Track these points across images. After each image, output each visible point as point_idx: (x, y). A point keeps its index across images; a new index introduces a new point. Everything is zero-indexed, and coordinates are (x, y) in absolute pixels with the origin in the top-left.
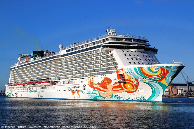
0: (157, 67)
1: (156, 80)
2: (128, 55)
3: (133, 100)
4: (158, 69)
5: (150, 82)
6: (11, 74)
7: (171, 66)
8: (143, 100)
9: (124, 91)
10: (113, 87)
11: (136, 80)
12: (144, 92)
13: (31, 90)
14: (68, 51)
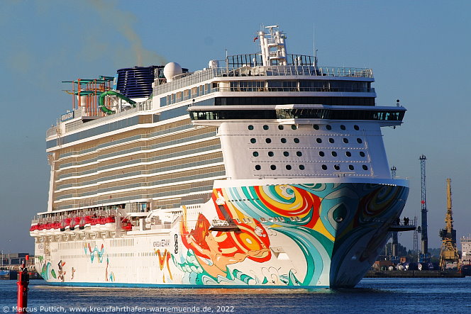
0: (288, 187)
1: (301, 225)
2: (261, 140)
3: (276, 285)
4: (292, 191)
5: (291, 230)
6: (53, 168)
7: (319, 185)
8: (295, 285)
9: (245, 256)
10: (219, 244)
11: (258, 224)
12: (287, 258)
13: (91, 249)
14: (164, 101)
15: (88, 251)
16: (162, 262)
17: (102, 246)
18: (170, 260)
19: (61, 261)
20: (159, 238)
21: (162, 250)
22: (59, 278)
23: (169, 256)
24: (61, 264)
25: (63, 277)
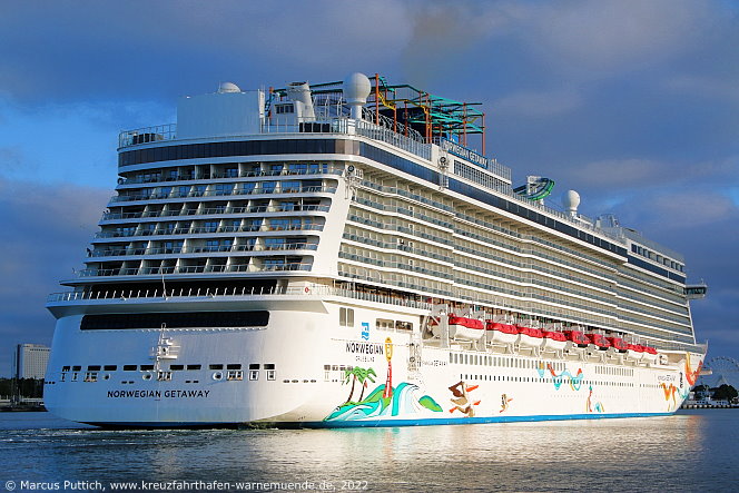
13: (555, 372)
14: (634, 248)
15: (548, 373)
16: (667, 394)
17: (580, 371)
18: (676, 392)
19: (461, 383)
20: (664, 374)
21: (668, 384)
22: (451, 411)
23: (674, 389)
24: (459, 388)
25: (468, 409)
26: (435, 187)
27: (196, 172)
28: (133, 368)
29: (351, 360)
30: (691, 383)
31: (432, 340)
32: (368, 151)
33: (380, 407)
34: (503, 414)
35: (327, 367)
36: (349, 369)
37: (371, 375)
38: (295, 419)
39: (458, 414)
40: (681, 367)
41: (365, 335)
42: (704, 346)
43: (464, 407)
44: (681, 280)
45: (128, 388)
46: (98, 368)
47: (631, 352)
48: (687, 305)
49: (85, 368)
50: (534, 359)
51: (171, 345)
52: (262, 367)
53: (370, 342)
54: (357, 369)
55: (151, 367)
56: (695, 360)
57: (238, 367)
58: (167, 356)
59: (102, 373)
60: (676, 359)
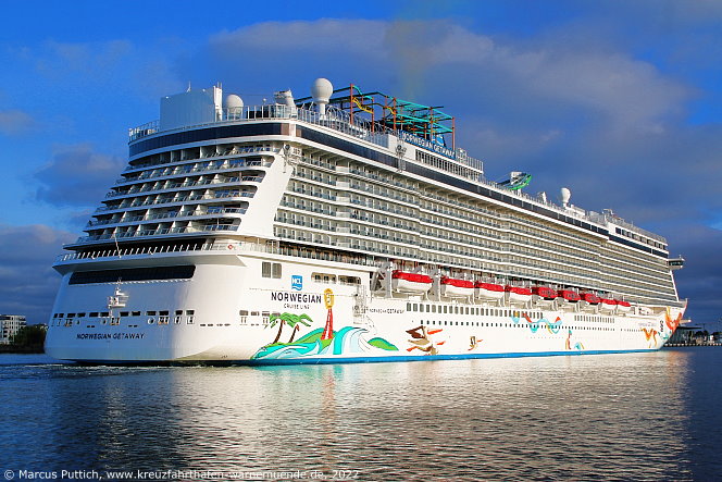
13: (532, 319)
14: (618, 231)
15: (523, 321)
16: (648, 336)
17: (558, 319)
18: (657, 335)
19: (422, 327)
20: (645, 321)
21: (648, 329)
22: (409, 350)
23: (655, 332)
24: (420, 331)
25: (429, 349)
26: (394, 170)
27: (161, 158)
28: (95, 315)
29: (278, 307)
30: (671, 328)
31: (379, 291)
32: (305, 133)
33: (318, 347)
34: (472, 352)
35: (243, 313)
36: (275, 314)
37: (305, 320)
38: (219, 358)
39: (416, 353)
40: (662, 317)
41: (298, 286)
42: (685, 303)
43: (425, 347)
44: (665, 256)
45: (91, 331)
46: (74, 315)
47: (604, 305)
48: (671, 273)
49: (65, 316)
50: (499, 309)
51: (120, 295)
52: (185, 313)
53: (303, 292)
54: (286, 314)
55: (107, 314)
56: (675, 313)
57: (166, 313)
58: (118, 304)
59: (75, 320)
60: (658, 311)
